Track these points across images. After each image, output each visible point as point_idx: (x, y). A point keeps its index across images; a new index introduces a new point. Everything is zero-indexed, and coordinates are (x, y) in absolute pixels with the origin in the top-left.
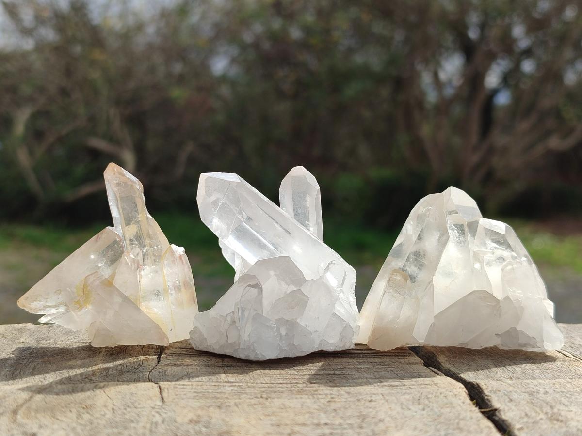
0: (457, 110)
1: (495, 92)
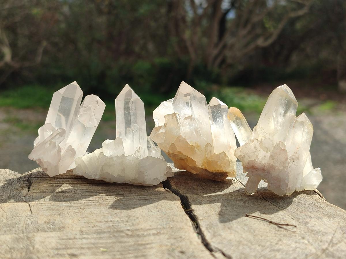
0: (205, 23)
1: (227, 11)
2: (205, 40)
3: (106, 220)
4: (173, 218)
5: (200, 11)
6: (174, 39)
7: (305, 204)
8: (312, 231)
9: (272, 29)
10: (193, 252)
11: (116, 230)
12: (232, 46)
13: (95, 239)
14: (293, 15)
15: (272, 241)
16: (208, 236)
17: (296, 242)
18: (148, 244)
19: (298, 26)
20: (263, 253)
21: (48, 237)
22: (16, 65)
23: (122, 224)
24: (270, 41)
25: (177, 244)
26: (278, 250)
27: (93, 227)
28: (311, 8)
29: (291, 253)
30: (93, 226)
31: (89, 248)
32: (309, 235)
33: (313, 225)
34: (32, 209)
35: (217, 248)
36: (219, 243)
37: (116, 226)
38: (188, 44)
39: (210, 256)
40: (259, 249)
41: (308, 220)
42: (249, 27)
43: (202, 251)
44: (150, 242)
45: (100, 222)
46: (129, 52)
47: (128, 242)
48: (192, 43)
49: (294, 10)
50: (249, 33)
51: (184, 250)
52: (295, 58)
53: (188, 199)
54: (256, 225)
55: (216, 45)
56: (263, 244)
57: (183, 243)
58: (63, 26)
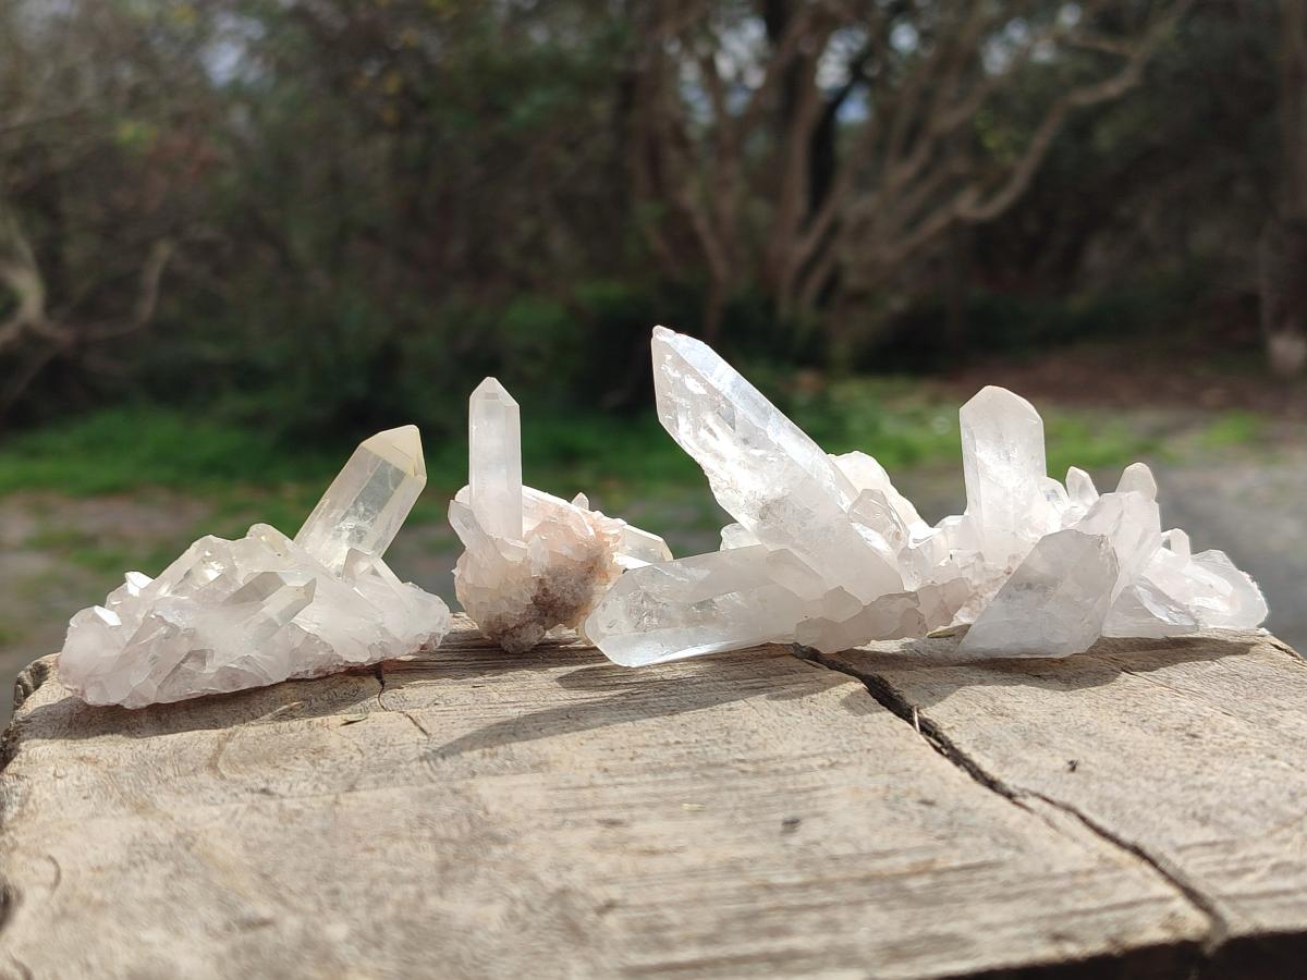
0: (759, 144)
1: (839, 97)
2: (760, 210)
3: (662, 741)
4: (863, 727)
5: (737, 102)
6: (646, 212)
7: (1256, 679)
8: (1294, 740)
9: (1010, 158)
10: (959, 800)
11: (703, 762)
12: (864, 226)
13: (656, 784)
14: (1084, 98)
15: (1180, 766)
16: (988, 766)
17: (1254, 767)
18: (816, 789)
19: (1105, 138)
20: (1165, 795)
21: (515, 787)
22: (62, 335)
23: (715, 748)
24: (1004, 200)
25: (904, 787)
26: (1207, 787)
27: (632, 759)
28: (1150, 69)
29: (1246, 790)
30: (631, 755)
31: (650, 806)
32: (1287, 750)
33: (1292, 725)
34: (424, 725)
35: (1023, 790)
36: (1026, 778)
37: (697, 752)
38: (701, 224)
39: (1014, 808)
40: (1151, 786)
41: (1276, 714)
42: (922, 152)
43: (986, 797)
44: (820, 784)
45: (647, 746)
46: (481, 267)
47: (757, 788)
48: (715, 220)
49: (1085, 79)
50: (924, 173)
51: (930, 797)
52: (1097, 256)
53: (887, 682)
54: (1123, 732)
55: (805, 225)
56: (1157, 774)
57: (922, 782)
58: (229, 179)
